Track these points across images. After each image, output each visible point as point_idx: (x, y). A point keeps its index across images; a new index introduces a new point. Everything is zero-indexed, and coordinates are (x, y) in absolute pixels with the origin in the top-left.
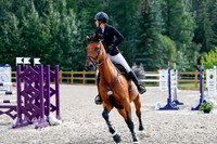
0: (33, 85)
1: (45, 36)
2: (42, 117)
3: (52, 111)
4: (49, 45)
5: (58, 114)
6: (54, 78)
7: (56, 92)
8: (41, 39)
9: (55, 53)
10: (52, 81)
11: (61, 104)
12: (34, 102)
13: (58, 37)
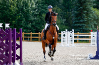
0: (4, 42)
1: (13, 8)
2: (10, 63)
3: (17, 59)
4: (15, 15)
5: (21, 61)
6: (19, 37)
7: (20, 47)
8: (10, 11)
9: (20, 20)
10: (18, 39)
11: (23, 55)
12: (4, 53)
13: (22, 9)
